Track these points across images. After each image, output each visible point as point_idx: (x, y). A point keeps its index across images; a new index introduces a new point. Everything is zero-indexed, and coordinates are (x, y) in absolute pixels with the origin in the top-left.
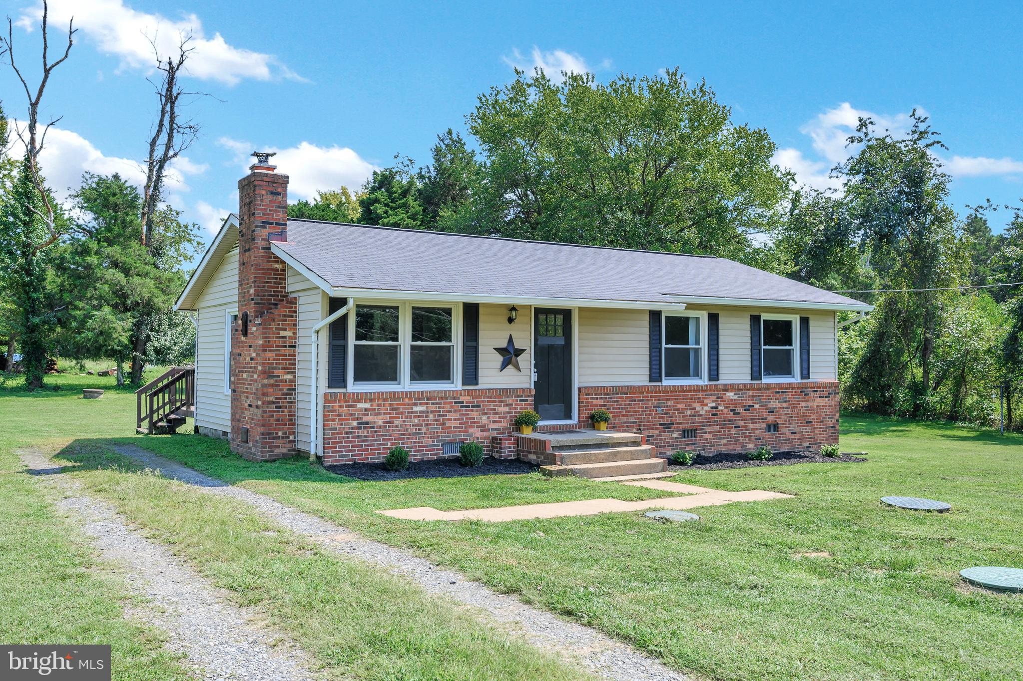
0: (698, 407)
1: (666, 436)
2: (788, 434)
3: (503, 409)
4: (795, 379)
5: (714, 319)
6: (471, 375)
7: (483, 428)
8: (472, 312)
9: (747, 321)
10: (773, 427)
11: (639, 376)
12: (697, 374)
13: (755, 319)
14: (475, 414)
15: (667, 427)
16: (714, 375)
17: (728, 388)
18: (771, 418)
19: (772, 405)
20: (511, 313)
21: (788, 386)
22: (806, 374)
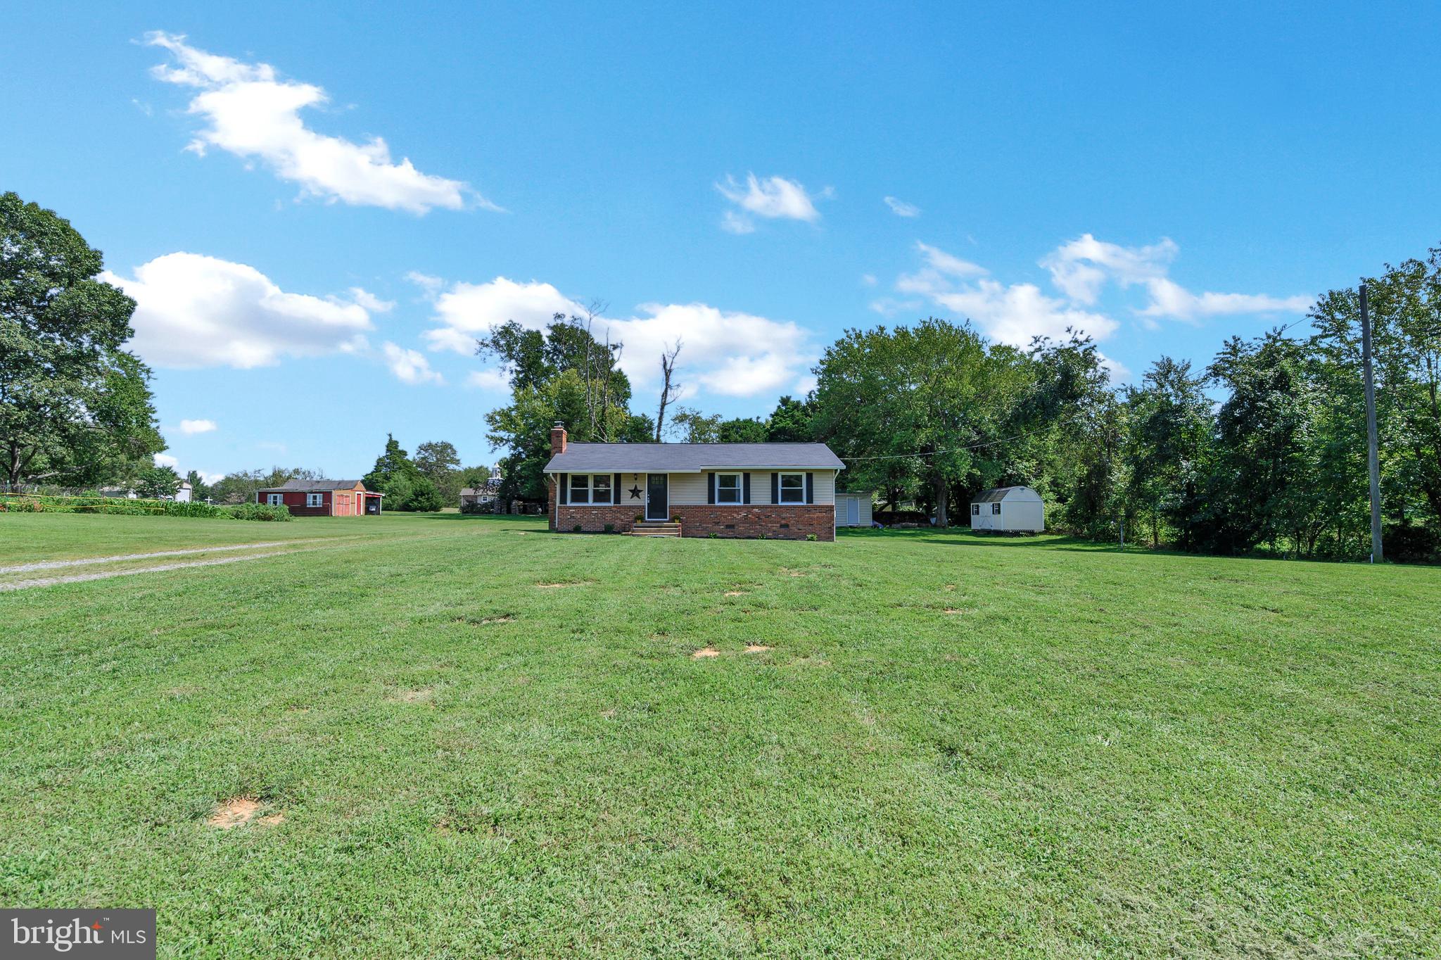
0: (735, 515)
1: (716, 527)
2: (796, 530)
3: (631, 513)
4: (804, 503)
5: (747, 477)
6: (617, 500)
7: (622, 520)
8: (618, 477)
9: (770, 476)
10: (786, 526)
11: (704, 501)
12: (739, 501)
13: (774, 476)
14: (618, 515)
15: (717, 523)
16: (747, 500)
17: (754, 507)
18: (783, 522)
19: (784, 515)
20: (636, 476)
21: (799, 507)
22: (810, 499)
